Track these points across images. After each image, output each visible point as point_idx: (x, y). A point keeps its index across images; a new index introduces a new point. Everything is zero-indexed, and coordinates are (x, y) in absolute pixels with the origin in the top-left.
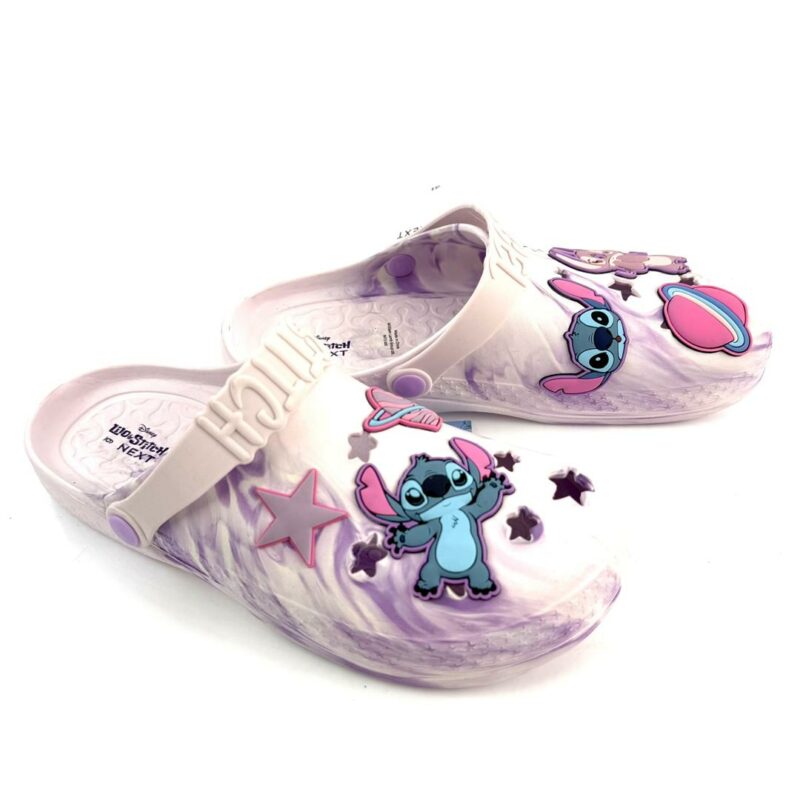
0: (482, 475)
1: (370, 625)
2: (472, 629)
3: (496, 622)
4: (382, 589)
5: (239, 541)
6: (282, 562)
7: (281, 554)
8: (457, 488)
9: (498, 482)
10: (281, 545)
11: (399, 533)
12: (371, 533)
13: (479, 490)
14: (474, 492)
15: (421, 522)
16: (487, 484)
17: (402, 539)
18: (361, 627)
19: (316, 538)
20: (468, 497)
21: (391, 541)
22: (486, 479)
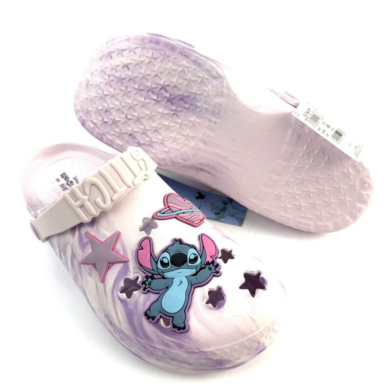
0: (207, 261)
1: (120, 323)
2: (167, 345)
3: (180, 346)
4: (131, 307)
5: (75, 257)
6: (90, 274)
7: (91, 271)
8: (189, 264)
9: (213, 268)
10: (91, 266)
11: (150, 280)
12: (136, 275)
13: (201, 269)
14: (198, 269)
15: (164, 278)
16: (207, 266)
17: (150, 284)
18: (116, 322)
19: (108, 268)
20: (194, 271)
21: (143, 283)
22: (208, 263)
